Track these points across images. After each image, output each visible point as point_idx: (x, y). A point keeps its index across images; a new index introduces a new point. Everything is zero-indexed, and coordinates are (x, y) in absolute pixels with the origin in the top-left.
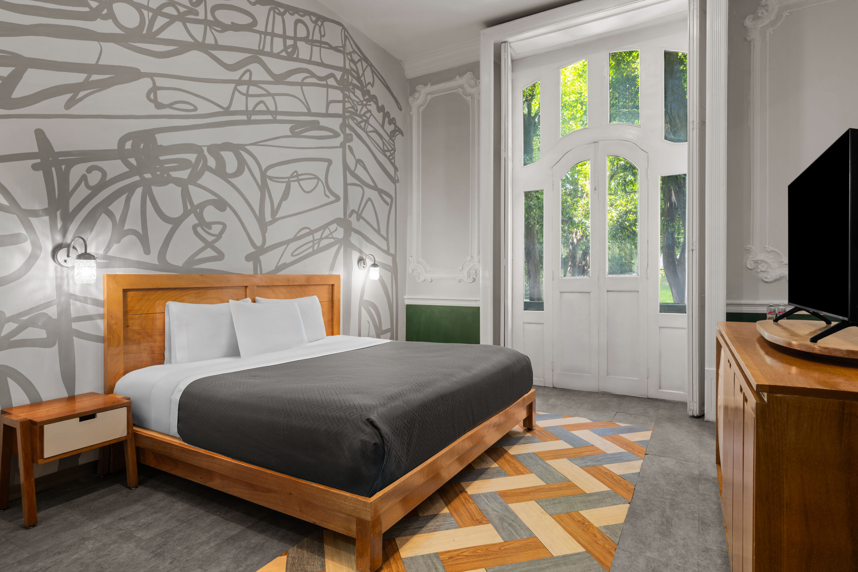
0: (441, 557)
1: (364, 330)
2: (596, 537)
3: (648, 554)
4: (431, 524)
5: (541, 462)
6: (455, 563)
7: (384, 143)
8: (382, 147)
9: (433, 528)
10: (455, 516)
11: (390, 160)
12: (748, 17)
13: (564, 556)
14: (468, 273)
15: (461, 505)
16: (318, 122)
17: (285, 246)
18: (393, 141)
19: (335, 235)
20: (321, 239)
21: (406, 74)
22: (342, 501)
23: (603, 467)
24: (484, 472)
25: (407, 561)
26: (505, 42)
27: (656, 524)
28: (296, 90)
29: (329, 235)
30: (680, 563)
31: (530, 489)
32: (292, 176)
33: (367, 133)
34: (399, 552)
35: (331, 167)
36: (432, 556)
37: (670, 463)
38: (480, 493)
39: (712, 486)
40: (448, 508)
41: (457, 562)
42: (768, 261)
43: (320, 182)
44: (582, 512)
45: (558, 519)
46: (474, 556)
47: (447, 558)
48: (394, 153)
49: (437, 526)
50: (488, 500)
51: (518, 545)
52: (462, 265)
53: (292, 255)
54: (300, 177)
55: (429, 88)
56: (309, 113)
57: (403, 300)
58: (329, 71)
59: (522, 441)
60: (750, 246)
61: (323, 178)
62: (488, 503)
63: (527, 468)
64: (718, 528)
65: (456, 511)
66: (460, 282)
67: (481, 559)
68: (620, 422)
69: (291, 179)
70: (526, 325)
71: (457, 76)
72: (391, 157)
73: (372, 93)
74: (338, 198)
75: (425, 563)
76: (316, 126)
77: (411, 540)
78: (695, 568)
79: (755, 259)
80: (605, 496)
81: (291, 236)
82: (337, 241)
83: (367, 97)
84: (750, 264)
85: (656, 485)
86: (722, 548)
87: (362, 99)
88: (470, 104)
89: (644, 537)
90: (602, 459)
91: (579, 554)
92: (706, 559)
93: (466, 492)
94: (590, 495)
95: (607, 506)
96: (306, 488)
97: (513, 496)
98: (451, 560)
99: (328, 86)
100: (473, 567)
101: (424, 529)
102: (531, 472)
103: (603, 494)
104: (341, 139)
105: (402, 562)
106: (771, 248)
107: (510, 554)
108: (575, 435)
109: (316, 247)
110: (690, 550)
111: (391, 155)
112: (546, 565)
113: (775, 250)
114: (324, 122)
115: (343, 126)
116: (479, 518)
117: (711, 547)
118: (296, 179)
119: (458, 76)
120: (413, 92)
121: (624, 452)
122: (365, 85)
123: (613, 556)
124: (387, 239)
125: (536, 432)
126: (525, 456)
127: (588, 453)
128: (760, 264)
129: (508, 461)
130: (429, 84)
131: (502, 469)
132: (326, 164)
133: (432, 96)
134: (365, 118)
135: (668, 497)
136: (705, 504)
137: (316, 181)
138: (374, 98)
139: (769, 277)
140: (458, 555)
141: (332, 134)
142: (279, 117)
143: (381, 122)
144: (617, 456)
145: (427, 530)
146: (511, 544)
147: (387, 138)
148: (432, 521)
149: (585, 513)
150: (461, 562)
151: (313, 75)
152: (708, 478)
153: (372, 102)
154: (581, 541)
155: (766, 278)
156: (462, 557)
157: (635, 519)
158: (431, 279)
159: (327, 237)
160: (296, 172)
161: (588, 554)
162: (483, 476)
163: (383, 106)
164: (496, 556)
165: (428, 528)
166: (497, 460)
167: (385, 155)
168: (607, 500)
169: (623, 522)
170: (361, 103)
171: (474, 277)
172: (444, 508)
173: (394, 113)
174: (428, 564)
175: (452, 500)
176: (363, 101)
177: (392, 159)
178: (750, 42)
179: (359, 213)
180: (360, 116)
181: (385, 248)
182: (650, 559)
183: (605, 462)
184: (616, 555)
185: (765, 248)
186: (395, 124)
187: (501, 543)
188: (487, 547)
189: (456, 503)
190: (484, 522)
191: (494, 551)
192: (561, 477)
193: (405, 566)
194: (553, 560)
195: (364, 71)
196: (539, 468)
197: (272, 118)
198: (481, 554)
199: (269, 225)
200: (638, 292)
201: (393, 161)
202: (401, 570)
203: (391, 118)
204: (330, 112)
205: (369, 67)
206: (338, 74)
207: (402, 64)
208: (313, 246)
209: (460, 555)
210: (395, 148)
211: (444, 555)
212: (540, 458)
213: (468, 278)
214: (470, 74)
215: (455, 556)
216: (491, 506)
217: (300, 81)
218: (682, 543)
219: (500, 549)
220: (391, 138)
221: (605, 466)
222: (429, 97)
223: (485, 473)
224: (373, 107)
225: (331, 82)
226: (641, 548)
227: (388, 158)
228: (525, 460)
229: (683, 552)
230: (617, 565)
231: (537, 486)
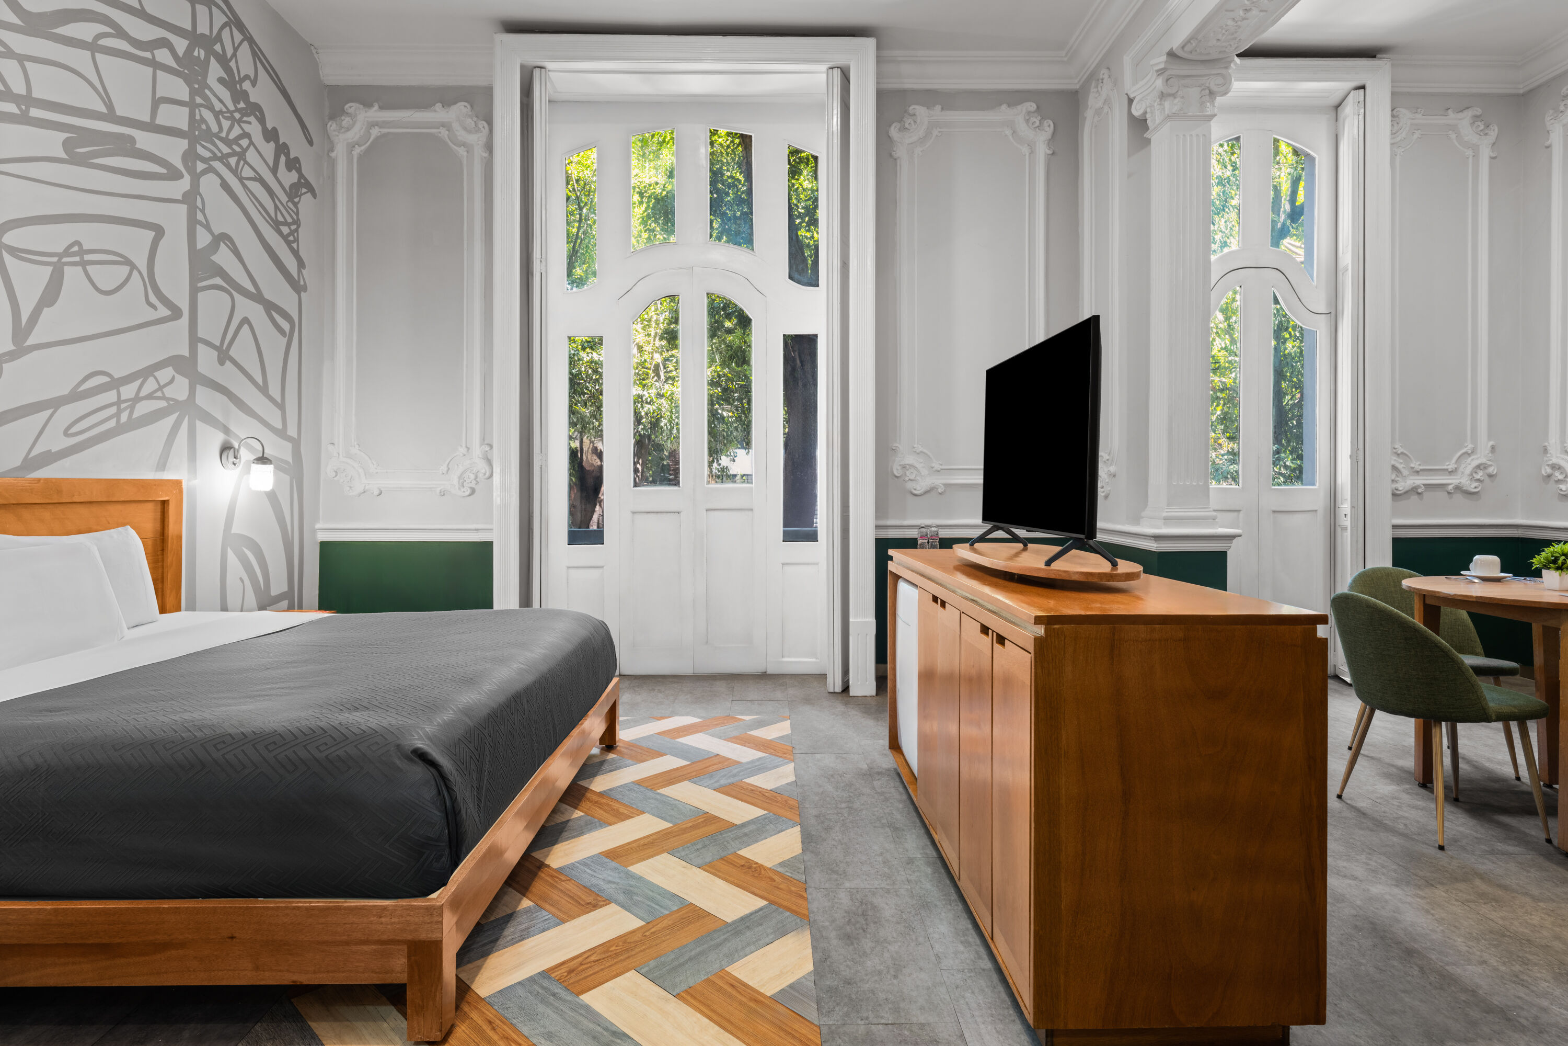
0: (553, 975)
1: (233, 598)
2: (775, 881)
3: (847, 885)
4: (510, 931)
5: (650, 794)
6: (582, 976)
7: (276, 207)
8: (273, 216)
9: (516, 936)
10: (547, 907)
11: (289, 243)
12: (894, 125)
13: (743, 919)
14: (460, 478)
15: (549, 888)
16: (132, 140)
17: (50, 412)
18: (296, 204)
19: (169, 392)
20: (137, 399)
21: (321, 73)
22: (372, 919)
23: (745, 782)
24: (564, 828)
25: (496, 1000)
26: (541, 68)
27: (842, 844)
28: (80, 59)
29: (156, 391)
30: (888, 884)
31: (652, 837)
32: (67, 252)
33: (241, 179)
34: (473, 991)
35: (163, 243)
36: (536, 978)
37: (828, 761)
38: (573, 861)
39: (889, 780)
40: (527, 898)
41: (584, 975)
42: (917, 466)
43: (135, 273)
44: (741, 852)
45: (711, 868)
46: (608, 957)
47: (566, 974)
48: (297, 230)
49: (522, 931)
50: (591, 870)
51: (670, 923)
52: (447, 463)
53: (66, 433)
54: (87, 257)
55: (375, 114)
56: (111, 116)
57: (314, 531)
58: (161, 33)
59: (606, 767)
60: (897, 445)
61: (142, 264)
62: (594, 874)
63: (633, 808)
64: (914, 831)
65: (545, 898)
66: (444, 495)
67: (622, 958)
68: (742, 714)
69: (65, 260)
70: (572, 571)
71: (437, 105)
72: (291, 238)
73: (252, 100)
74: (176, 313)
75: (531, 993)
76: (127, 147)
77: (485, 966)
78: (906, 886)
79: (902, 463)
80: (764, 823)
81: (66, 391)
82: (174, 406)
83: (242, 105)
84: (897, 470)
85: (822, 793)
86: (926, 854)
87: (232, 108)
88: (465, 162)
89: (835, 864)
90: (739, 772)
91: (761, 909)
92: (914, 872)
93: (548, 866)
94: (742, 826)
95: (771, 836)
96: (277, 916)
97: (630, 854)
98: (572, 975)
99: (155, 65)
100: (614, 973)
101: (501, 942)
102: (643, 812)
103: (759, 820)
104: (185, 184)
105: (487, 1004)
106: (921, 449)
107: (664, 938)
108: (685, 744)
109: (124, 417)
110: (893, 865)
111: (292, 233)
112: (723, 937)
113: (925, 451)
114: (144, 140)
115: (190, 157)
116: (590, 899)
117: (914, 856)
118: (77, 259)
119: (439, 105)
120: (337, 113)
121: (765, 757)
122: (237, 79)
123: (806, 899)
124: (281, 406)
125: (623, 750)
126: (622, 790)
127: (715, 767)
128: (908, 470)
129: (596, 803)
130: (376, 107)
131: (593, 816)
132: (151, 234)
133: (381, 130)
134: (238, 149)
135: (843, 805)
136: (889, 805)
137: (126, 269)
138: (255, 110)
139: (918, 488)
140: (581, 964)
141: (164, 171)
142: (35, 112)
143: (271, 164)
144: (758, 763)
145: (508, 942)
146: (658, 924)
147: (284, 199)
148: (509, 925)
149: (746, 852)
150: (591, 972)
151: (121, 33)
152: (881, 770)
153: (252, 116)
154: (757, 891)
155: (915, 489)
156: (589, 965)
157: (814, 845)
158: (380, 489)
159: (150, 397)
160: (77, 243)
161: (773, 906)
162: (565, 834)
163: (274, 129)
164: (644, 947)
165: (509, 938)
166: (578, 805)
167: (280, 233)
168: (768, 827)
169: (801, 851)
170: (229, 115)
171: (473, 485)
172: (520, 900)
173: (298, 147)
174: (535, 992)
175: (530, 884)
176: (234, 111)
177: (293, 242)
178: (896, 159)
179: (224, 348)
180: (225, 141)
181: (279, 426)
182: (852, 890)
183: (744, 775)
184: (809, 897)
185: (914, 448)
186: (299, 171)
187: (641, 927)
188: (624, 938)
189: (538, 886)
190: (601, 903)
191: (637, 942)
192: (690, 809)
193: (496, 1007)
194: (730, 929)
195: (236, 49)
196: (652, 804)
197: (16, 111)
198: (618, 951)
199: (6, 362)
200: (752, 510)
201: (295, 245)
202: (491, 1015)
203: (292, 156)
204: (159, 121)
205: (245, 44)
206: (181, 45)
207: (314, 51)
208: (117, 415)
209: (585, 962)
210: (298, 219)
211: (558, 971)
212: (646, 787)
213: (459, 489)
214: (465, 106)
215: (577, 968)
216: (600, 876)
217: (90, 39)
218: (881, 859)
219: (645, 936)
220: (291, 197)
221: (748, 780)
222: (375, 132)
223: (566, 829)
224: (254, 128)
225: (163, 56)
226: (837, 880)
227: (285, 238)
228: (623, 796)
229: (886, 870)
230: (815, 910)
231: (661, 831)
